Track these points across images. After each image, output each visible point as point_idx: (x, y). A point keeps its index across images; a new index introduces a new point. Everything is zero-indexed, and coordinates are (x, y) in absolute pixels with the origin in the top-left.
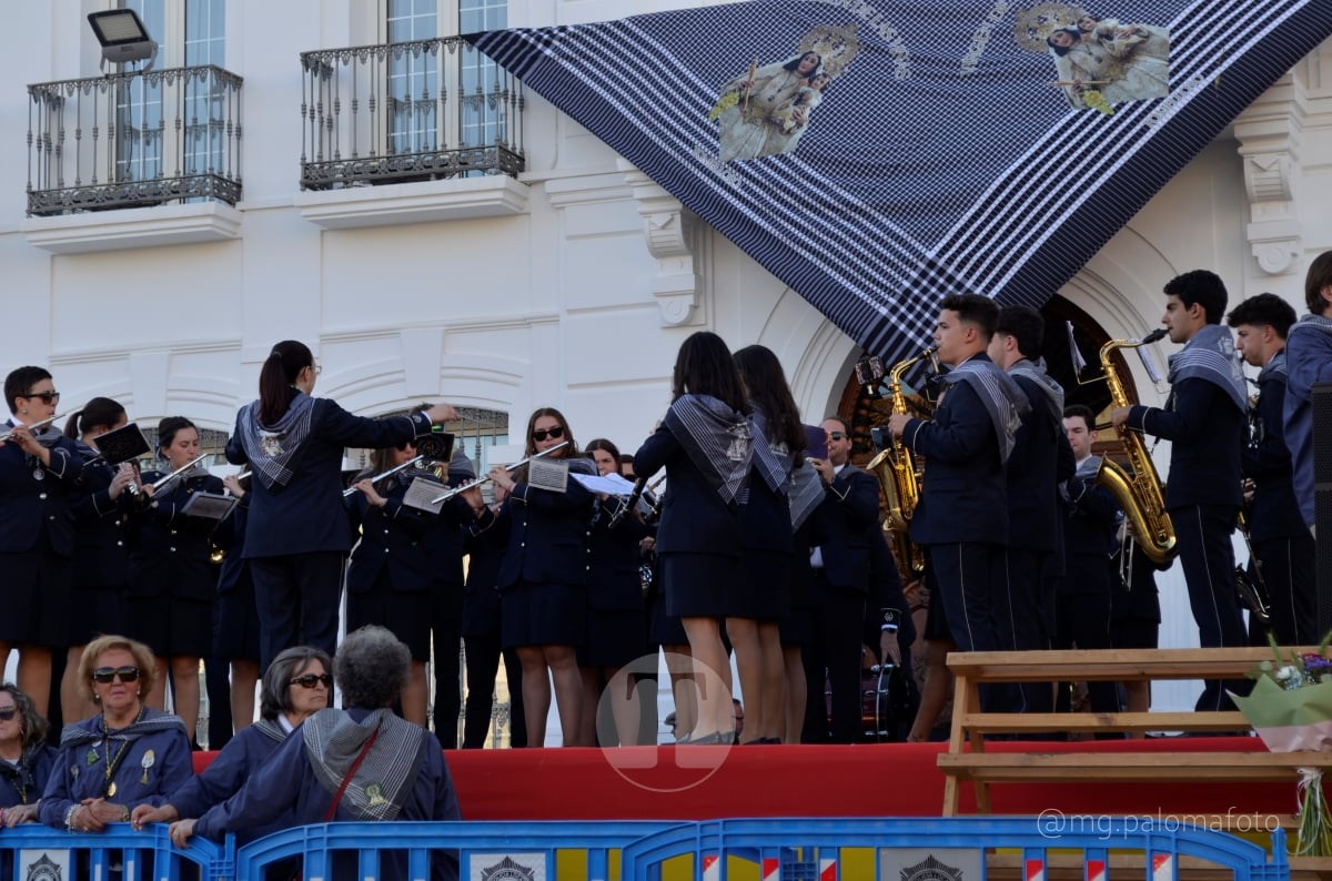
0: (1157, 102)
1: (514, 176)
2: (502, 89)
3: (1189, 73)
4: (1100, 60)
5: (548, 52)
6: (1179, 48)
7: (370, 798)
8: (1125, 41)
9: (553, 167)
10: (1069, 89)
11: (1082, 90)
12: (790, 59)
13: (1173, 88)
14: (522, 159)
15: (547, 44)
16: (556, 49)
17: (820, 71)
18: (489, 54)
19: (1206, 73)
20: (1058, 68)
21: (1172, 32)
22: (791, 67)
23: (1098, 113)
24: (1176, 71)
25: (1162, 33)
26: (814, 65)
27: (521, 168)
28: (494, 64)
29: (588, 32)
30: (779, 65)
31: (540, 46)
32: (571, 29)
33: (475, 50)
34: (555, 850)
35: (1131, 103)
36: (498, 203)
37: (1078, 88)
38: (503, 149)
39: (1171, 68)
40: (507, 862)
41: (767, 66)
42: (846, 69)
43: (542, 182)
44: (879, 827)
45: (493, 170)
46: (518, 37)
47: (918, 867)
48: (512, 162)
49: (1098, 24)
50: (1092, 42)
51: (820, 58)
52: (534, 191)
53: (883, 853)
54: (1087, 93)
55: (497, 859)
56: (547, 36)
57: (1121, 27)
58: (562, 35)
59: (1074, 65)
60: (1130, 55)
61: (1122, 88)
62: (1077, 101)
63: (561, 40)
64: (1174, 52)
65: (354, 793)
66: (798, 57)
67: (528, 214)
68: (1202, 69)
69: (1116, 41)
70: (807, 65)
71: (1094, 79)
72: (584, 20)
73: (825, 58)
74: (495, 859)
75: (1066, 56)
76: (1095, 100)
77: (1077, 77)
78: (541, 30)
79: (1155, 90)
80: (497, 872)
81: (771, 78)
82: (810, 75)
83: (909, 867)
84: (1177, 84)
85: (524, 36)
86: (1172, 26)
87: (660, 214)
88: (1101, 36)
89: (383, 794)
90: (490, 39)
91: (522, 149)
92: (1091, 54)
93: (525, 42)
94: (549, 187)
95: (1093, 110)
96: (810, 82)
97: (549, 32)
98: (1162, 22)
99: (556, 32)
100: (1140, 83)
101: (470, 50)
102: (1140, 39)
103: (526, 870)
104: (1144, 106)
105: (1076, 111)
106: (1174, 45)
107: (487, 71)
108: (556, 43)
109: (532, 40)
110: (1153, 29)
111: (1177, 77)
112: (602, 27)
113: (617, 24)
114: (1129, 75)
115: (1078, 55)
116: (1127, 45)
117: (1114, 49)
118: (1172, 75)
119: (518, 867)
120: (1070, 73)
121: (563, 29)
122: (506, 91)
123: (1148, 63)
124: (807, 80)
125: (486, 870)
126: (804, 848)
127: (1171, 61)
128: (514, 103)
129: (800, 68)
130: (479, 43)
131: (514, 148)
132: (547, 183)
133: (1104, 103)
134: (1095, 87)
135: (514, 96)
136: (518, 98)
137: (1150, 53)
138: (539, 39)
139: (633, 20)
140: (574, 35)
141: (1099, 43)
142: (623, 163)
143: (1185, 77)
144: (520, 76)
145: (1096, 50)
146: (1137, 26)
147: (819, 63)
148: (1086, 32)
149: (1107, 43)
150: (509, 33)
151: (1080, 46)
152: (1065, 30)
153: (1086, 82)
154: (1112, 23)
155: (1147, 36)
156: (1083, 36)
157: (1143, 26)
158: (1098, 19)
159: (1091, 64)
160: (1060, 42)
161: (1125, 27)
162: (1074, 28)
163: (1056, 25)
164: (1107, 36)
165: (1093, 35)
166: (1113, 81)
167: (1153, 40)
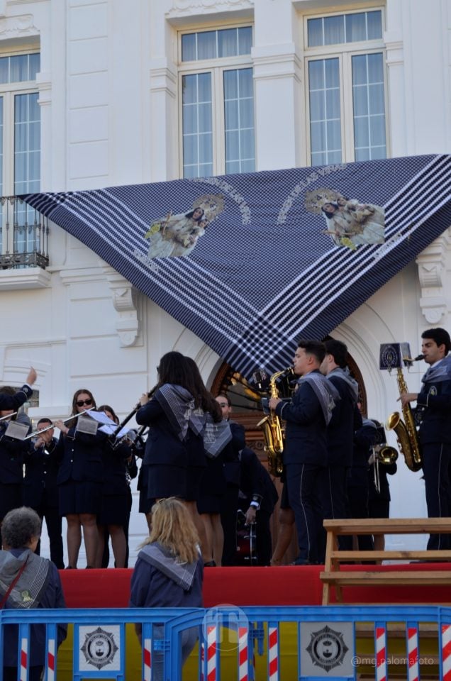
1: (44, 268)
2: (38, 223)
3: (395, 232)
4: (349, 222)
5: (63, 204)
6: (389, 219)
7: (23, 598)
8: (362, 213)
9: (64, 264)
10: (334, 236)
11: (340, 237)
12: (189, 212)
13: (386, 239)
14: (48, 260)
15: (62, 201)
16: (67, 203)
17: (203, 218)
18: (31, 205)
19: (403, 233)
20: (328, 225)
21: (386, 210)
22: (189, 216)
23: (346, 250)
24: (388, 231)
25: (380, 210)
26: (200, 215)
27: (47, 264)
28: (34, 210)
29: (84, 195)
30: (183, 215)
31: (58, 202)
32: (75, 194)
33: (24, 203)
34: (125, 624)
35: (365, 245)
36: (36, 282)
37: (338, 235)
38: (38, 254)
39: (386, 230)
40: (99, 630)
41: (177, 215)
42: (217, 217)
43: (59, 271)
44: (300, 611)
45: (32, 265)
46: (47, 197)
47: (320, 632)
48: (43, 261)
49: (348, 202)
50: (345, 211)
51: (203, 211)
52: (54, 277)
53: (302, 624)
54: (343, 239)
55: (94, 628)
56: (62, 197)
57: (359, 205)
58: (71, 196)
59: (336, 224)
60: (365, 220)
61: (361, 238)
62: (338, 242)
63: (69, 199)
64: (387, 221)
65: (15, 595)
66: (193, 210)
67: (50, 288)
68: (401, 230)
69: (357, 212)
70: (197, 214)
71: (346, 232)
72: (82, 189)
73: (206, 211)
74: (93, 629)
75: (332, 219)
76: (347, 242)
77: (338, 230)
78: (59, 194)
79: (376, 239)
80: (93, 636)
81: (179, 221)
82: (199, 220)
83: (316, 631)
84: (389, 237)
85: (51, 196)
86: (385, 206)
87: (121, 290)
88: (349, 208)
89: (30, 595)
90: (32, 198)
91: (47, 254)
92: (345, 219)
93: (51, 200)
94: (62, 274)
95: (346, 247)
96: (199, 224)
97: (64, 195)
98: (381, 204)
99: (67, 195)
100: (370, 235)
101: (22, 203)
102: (370, 213)
103: (109, 634)
105: (338, 247)
106: (387, 218)
107: (30, 213)
108: (67, 200)
109: (54, 199)
110: (376, 207)
111: (389, 234)
112: (92, 193)
113: (99, 191)
114: (365, 232)
115: (338, 219)
116: (364, 216)
117: (356, 217)
118: (386, 233)
119: (105, 633)
120: (334, 227)
121: (71, 193)
122: (40, 225)
123: (374, 226)
124: (197, 223)
125: (88, 634)
126: (258, 622)
127: (386, 226)
128: (44, 231)
129: (194, 217)
130: (26, 199)
131: (44, 254)
132: (61, 272)
133: (352, 244)
134: (347, 236)
135: (44, 227)
136: (46, 228)
137: (375, 221)
138: (58, 198)
139: (108, 189)
140: (76, 197)
141: (349, 212)
142: (102, 263)
143: (393, 234)
144: (46, 215)
145: (347, 216)
146: (368, 205)
147: (203, 214)
148: (341, 206)
149: (352, 213)
150: (42, 195)
151: (339, 213)
152: (331, 204)
153: (342, 233)
154: (354, 202)
155: (373, 212)
156: (340, 208)
157: (371, 205)
158: (347, 199)
159: (345, 224)
160: (328, 210)
161: (362, 205)
162: (336, 203)
163: (326, 201)
164: (353, 208)
165: (346, 208)
166: (356, 234)
167: (376, 213)
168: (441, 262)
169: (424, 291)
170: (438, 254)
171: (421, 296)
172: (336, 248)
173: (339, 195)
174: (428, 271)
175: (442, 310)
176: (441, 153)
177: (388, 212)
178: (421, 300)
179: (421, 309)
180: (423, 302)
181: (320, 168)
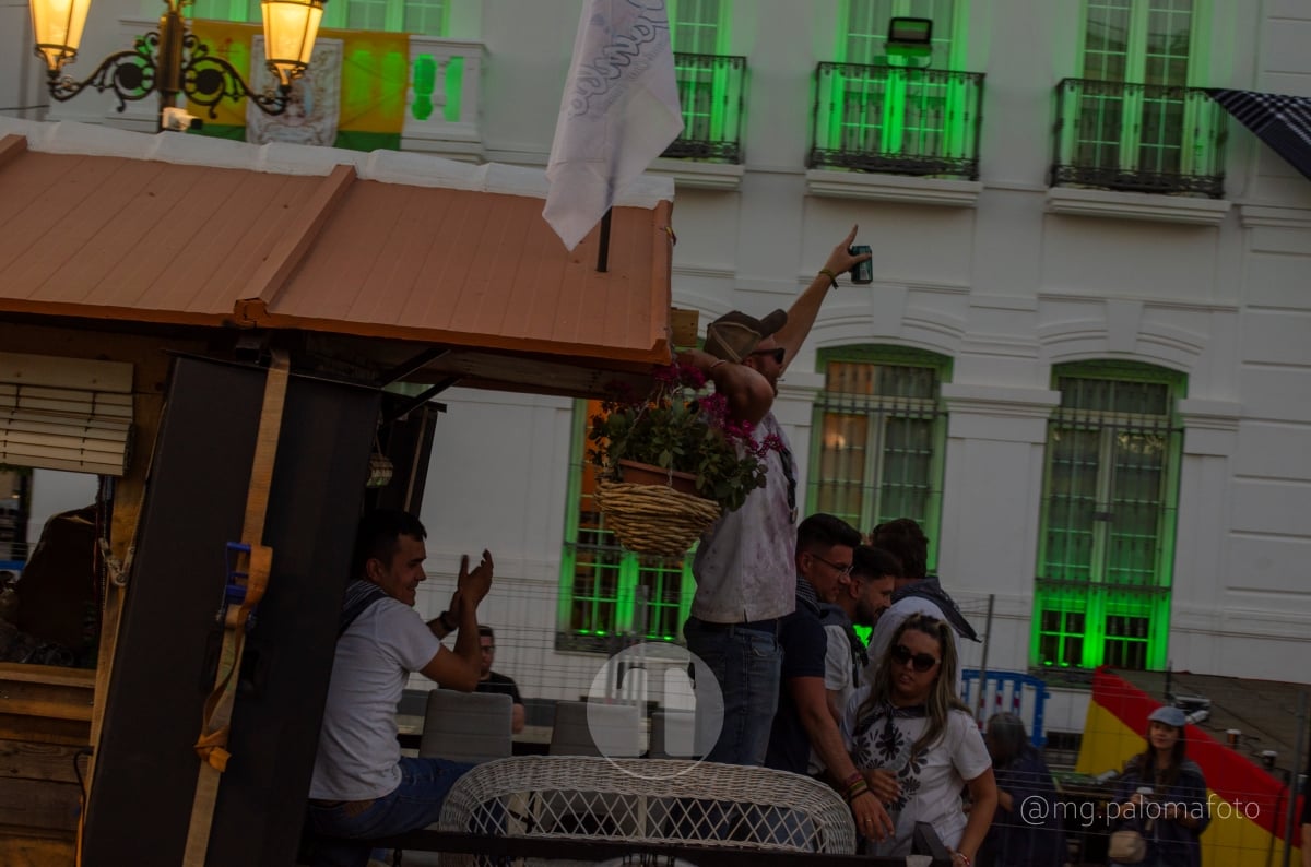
5: (1280, 116)
15: (1280, 110)
16: (1287, 115)
18: (1226, 107)
31: (1272, 110)
32: (1300, 101)
46: (1253, 99)
56: (1278, 103)
58: (1293, 105)
63: (1292, 108)
85: (1258, 99)
90: (1228, 96)
93: (1259, 104)
97: (1281, 101)
99: (1287, 101)
109: (1266, 104)
130: (1217, 99)
138: (1272, 104)
140: (1304, 108)
150: (1244, 95)
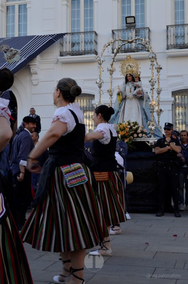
0: (18, 62)
4: (11, 55)
8: (14, 52)
10: (6, 59)
13: (20, 59)
19: (25, 58)
21: (21, 51)
23: (9, 63)
25: (19, 51)
35: (14, 62)
37: (7, 59)
59: (7, 55)
60: (15, 54)
61: (14, 60)
69: (13, 52)
77: (7, 57)
79: (18, 60)
86: (21, 50)
88: (11, 50)
104: (16, 62)
106: (21, 53)
110: (18, 50)
114: (15, 58)
115: (8, 53)
123: (17, 56)
127: (21, 56)
133: (11, 61)
134: (10, 59)
137: (18, 54)
141: (11, 52)
145: (10, 53)
149: (12, 52)
151: (8, 52)
152: (6, 49)
153: (9, 58)
154: (12, 48)
155: (17, 52)
156: (8, 50)
157: (17, 50)
158: (10, 48)
159: (9, 55)
160: (5, 51)
161: (14, 50)
162: (7, 49)
163: (5, 48)
164: (12, 50)
165: (10, 50)
166: (12, 58)
167: (18, 52)
168: (36, 67)
169: (33, 75)
170: (36, 65)
171: (32, 77)
172: (7, 62)
173: (9, 46)
174: (33, 70)
175: (38, 81)
176: (37, 35)
177: (22, 52)
178: (32, 78)
179: (32, 80)
180: (32, 79)
181: (4, 38)
